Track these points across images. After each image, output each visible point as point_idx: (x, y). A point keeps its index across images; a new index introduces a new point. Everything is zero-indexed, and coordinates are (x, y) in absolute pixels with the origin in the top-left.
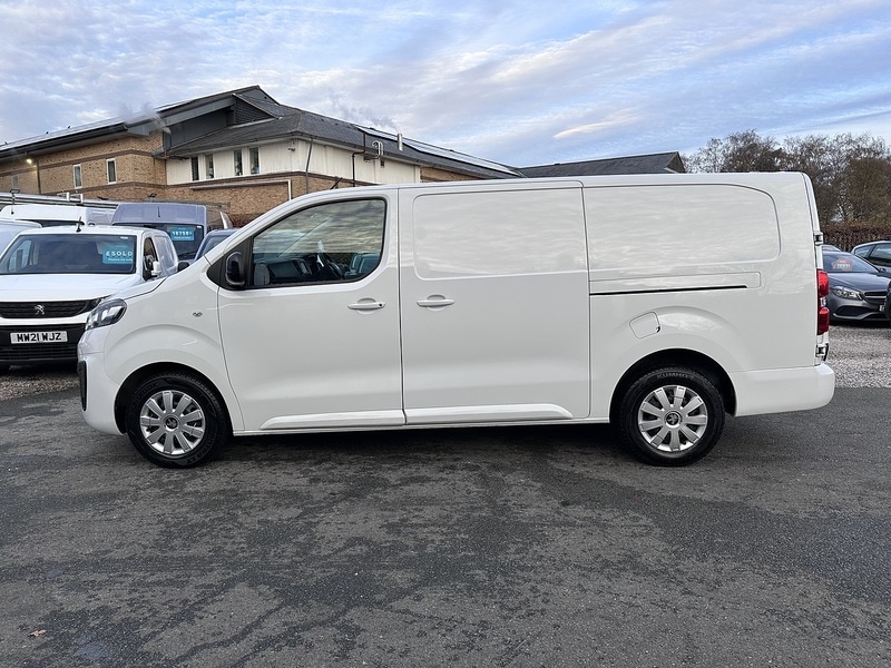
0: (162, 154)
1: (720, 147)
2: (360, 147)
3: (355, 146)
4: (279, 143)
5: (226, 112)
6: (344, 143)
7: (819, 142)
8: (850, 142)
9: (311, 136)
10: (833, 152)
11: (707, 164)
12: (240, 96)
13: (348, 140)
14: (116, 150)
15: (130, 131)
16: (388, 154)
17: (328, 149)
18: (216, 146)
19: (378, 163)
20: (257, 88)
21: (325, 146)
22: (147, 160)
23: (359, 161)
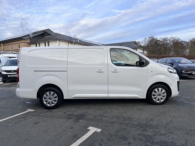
0: (29, 43)
1: (147, 39)
2: (70, 41)
3: (69, 41)
4: (53, 41)
5: (43, 34)
6: (67, 41)
7: (167, 38)
8: (173, 38)
9: (60, 39)
10: (169, 40)
11: (144, 43)
12: (46, 31)
13: (67, 40)
14: (20, 42)
15: (23, 38)
16: (76, 42)
17: (63, 42)
18: (40, 41)
19: (74, 44)
20: (49, 29)
21: (63, 41)
22: (27, 44)
23: (70, 44)
